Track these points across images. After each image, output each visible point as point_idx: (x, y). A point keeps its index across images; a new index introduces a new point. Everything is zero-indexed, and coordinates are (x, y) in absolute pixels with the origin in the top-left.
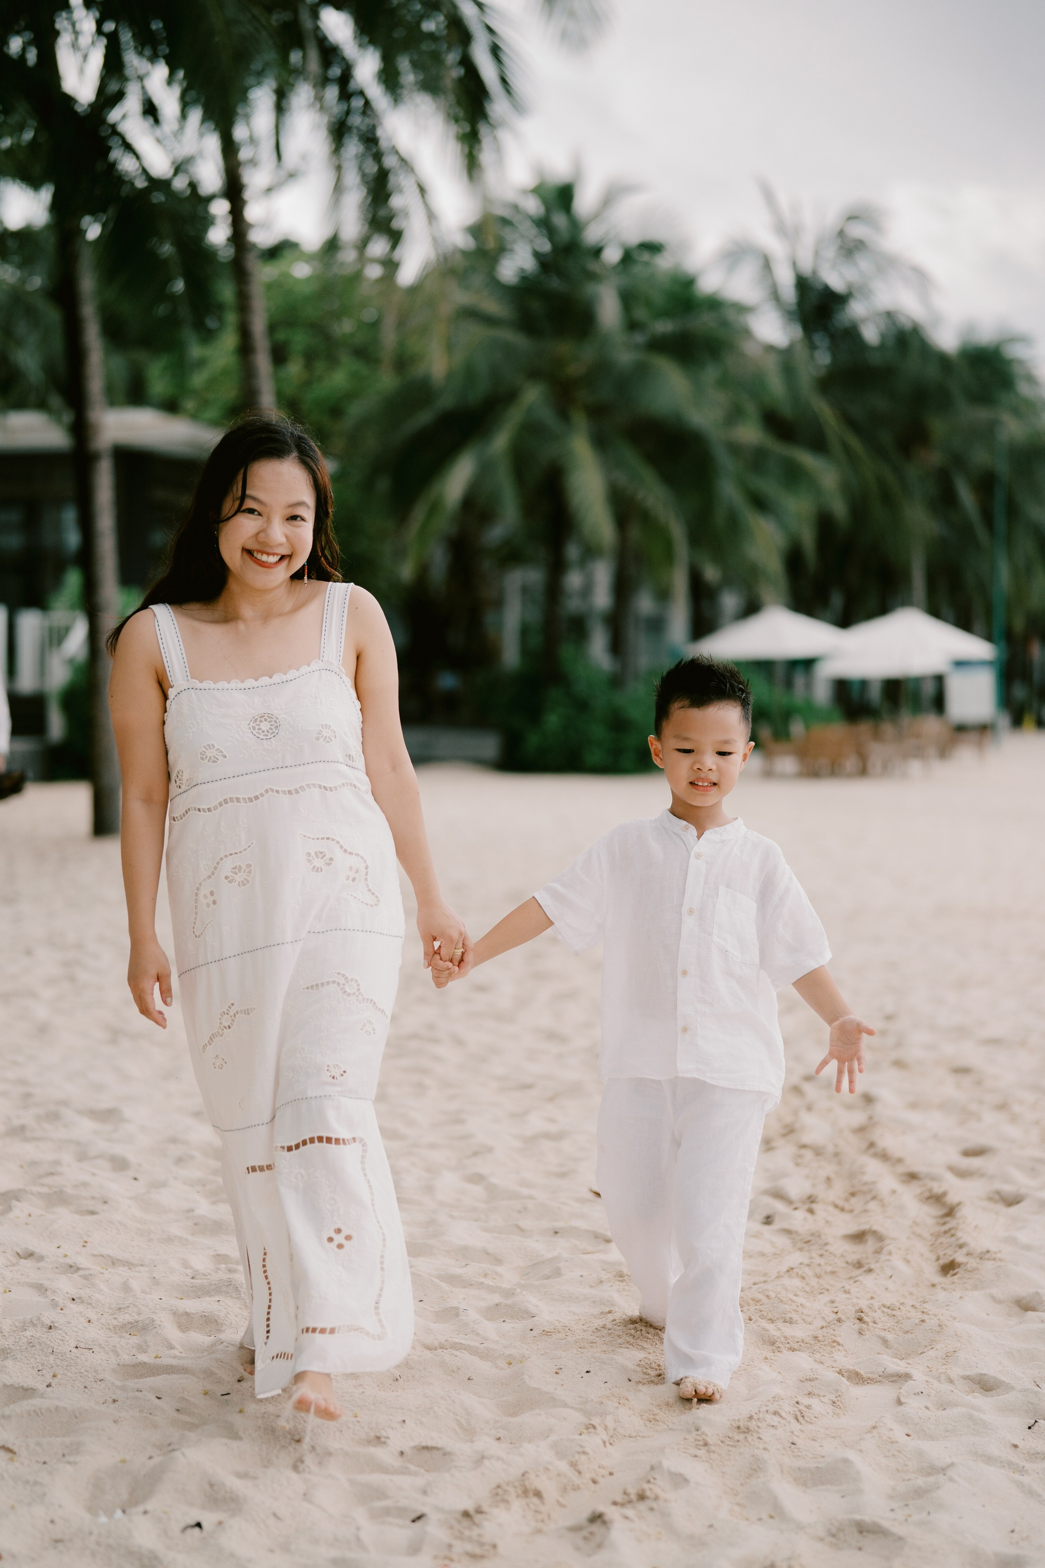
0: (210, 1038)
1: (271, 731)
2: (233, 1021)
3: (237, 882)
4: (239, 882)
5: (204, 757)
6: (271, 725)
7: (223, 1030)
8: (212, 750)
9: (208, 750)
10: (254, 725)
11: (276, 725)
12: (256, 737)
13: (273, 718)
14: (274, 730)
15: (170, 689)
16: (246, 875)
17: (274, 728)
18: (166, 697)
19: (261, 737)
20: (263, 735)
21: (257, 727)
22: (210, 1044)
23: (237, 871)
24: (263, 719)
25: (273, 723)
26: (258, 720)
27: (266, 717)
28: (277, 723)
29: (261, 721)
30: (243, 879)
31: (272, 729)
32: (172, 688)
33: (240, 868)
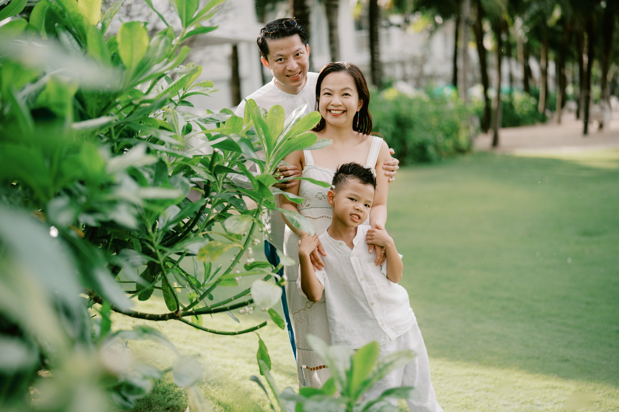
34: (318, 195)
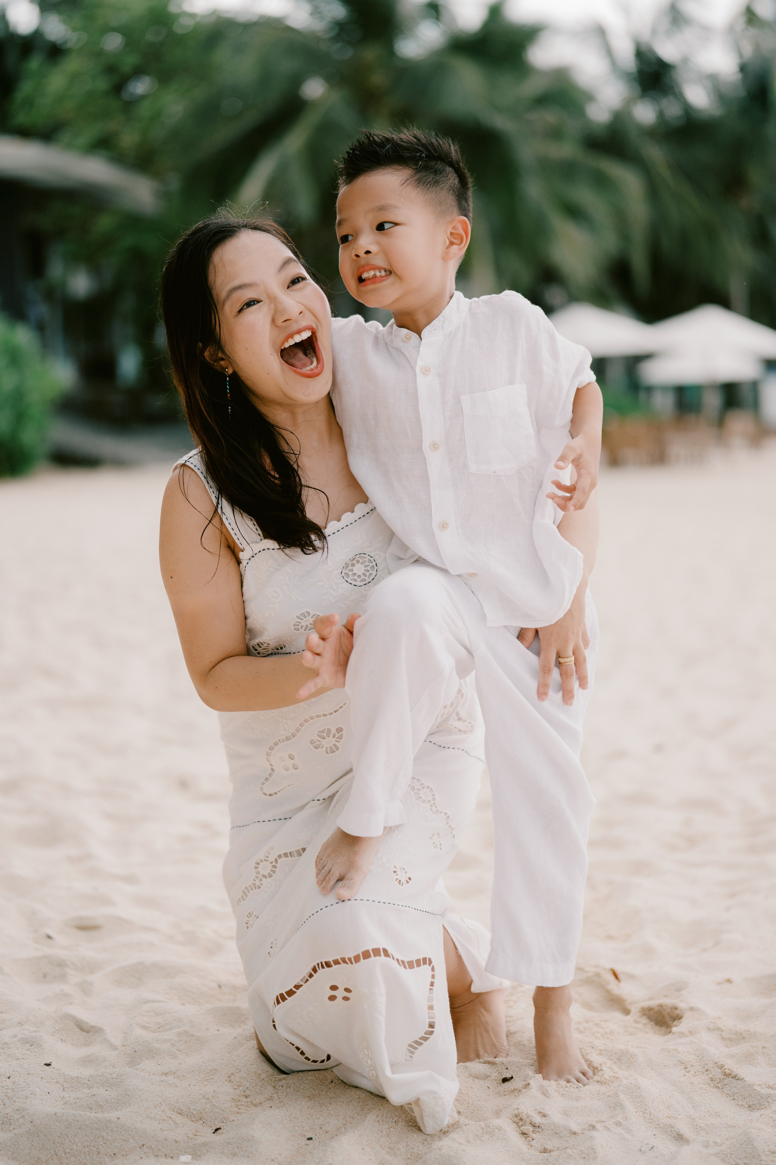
0: (244, 892)
1: (368, 574)
2: (274, 867)
3: (324, 748)
4: (327, 748)
5: (299, 627)
6: (366, 566)
7: (261, 880)
8: (308, 618)
9: (303, 619)
10: (346, 571)
11: (371, 565)
12: (352, 586)
13: (366, 558)
14: (371, 572)
15: (241, 552)
16: (336, 741)
17: (370, 570)
18: (239, 562)
19: (358, 583)
20: (360, 581)
21: (350, 573)
22: (244, 900)
23: (325, 735)
24: (354, 562)
25: (367, 564)
26: (350, 565)
27: (357, 558)
28: (372, 562)
29: (353, 565)
30: (332, 745)
31: (368, 571)
32: (243, 551)
33: (329, 731)
34: (300, 623)
